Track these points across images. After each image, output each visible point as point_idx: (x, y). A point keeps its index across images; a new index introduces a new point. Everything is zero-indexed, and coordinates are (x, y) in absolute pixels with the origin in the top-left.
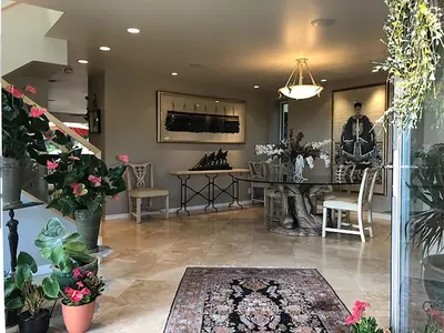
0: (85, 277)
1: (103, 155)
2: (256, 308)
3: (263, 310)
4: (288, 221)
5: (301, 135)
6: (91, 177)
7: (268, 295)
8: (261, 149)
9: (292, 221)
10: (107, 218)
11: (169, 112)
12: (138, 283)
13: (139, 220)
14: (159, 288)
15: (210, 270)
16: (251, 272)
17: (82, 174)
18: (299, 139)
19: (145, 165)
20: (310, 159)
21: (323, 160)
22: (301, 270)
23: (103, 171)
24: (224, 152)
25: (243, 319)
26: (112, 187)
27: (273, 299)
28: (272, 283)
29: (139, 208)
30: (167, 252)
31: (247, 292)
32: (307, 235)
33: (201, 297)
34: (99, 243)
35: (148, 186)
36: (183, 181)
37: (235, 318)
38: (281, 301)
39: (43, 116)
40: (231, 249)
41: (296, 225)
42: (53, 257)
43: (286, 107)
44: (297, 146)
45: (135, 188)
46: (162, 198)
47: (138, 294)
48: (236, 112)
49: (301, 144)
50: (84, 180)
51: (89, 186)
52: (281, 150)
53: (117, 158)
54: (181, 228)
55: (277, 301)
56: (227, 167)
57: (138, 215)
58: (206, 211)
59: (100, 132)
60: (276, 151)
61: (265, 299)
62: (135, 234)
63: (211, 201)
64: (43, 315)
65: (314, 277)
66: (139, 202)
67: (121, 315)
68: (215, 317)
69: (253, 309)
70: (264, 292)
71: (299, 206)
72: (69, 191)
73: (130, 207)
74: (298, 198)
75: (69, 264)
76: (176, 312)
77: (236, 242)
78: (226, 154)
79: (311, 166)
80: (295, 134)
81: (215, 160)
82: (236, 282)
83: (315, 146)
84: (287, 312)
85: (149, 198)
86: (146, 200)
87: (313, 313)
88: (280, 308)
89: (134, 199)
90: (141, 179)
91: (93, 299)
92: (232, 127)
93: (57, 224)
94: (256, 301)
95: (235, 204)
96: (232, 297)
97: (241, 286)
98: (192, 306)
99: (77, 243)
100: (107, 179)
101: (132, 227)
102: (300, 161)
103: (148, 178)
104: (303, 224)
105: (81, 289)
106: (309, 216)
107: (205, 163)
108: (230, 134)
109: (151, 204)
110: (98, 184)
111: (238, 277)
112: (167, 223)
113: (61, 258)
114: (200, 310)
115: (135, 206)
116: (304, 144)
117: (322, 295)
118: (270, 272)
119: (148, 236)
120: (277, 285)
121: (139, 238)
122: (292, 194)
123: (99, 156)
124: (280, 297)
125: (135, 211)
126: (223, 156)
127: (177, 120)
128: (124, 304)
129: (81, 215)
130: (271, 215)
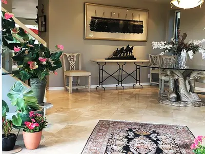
0: (36, 116)
1: (47, 45)
2: (141, 144)
3: (146, 146)
4: (173, 96)
5: (185, 35)
6: (40, 58)
7: (150, 138)
8: (156, 45)
9: (176, 96)
10: (50, 89)
11: (92, 17)
12: (68, 127)
13: (71, 91)
14: (81, 130)
15: (115, 123)
16: (142, 125)
17: (35, 56)
18: (184, 38)
19: (75, 55)
20: (191, 53)
21: (201, 53)
22: (176, 126)
23: (48, 55)
24: (130, 47)
25: (131, 149)
26: (53, 65)
27: (153, 141)
28: (154, 132)
29: (71, 84)
30: (88, 111)
31: (136, 135)
32: (185, 106)
33: (107, 136)
34: (45, 100)
35: (77, 69)
36: (101, 66)
37: (127, 148)
38: (158, 142)
39: (11, 19)
40: (130, 112)
41: (178, 99)
42: (18, 104)
43: (179, 14)
44: (182, 43)
45: (68, 69)
46: (87, 77)
47: (68, 132)
48: (141, 18)
49: (185, 41)
50: (36, 59)
51: (39, 63)
52: (170, 46)
53: (57, 47)
54: (99, 98)
55: (156, 142)
56: (132, 58)
57: (70, 88)
58: (116, 88)
59: (45, 31)
60: (166, 46)
61: (148, 140)
62: (68, 99)
63: (120, 81)
64: (12, 137)
65: (184, 130)
66: (71, 79)
67: (57, 142)
68: (114, 147)
69: (139, 145)
70: (148, 136)
71: (181, 86)
72: (27, 66)
73: (65, 82)
74: (181, 80)
75: (27, 109)
76: (90, 143)
77: (135, 107)
78: (132, 48)
79: (191, 57)
80: (181, 34)
81: (124, 53)
82: (131, 130)
83: (195, 43)
84: (161, 148)
85: (78, 77)
86: (76, 78)
87: (178, 149)
88: (157, 145)
89: (68, 77)
90: (73, 64)
91: (40, 130)
92: (138, 29)
93: (20, 84)
94: (142, 141)
95: (138, 85)
96: (126, 137)
97: (133, 132)
98: (101, 141)
99: (31, 97)
100: (50, 60)
101: (66, 95)
102: (183, 53)
103: (77, 64)
104: (183, 99)
105: (34, 123)
106: (188, 93)
107: (117, 55)
108: (136, 34)
109: (79, 81)
110: (44, 63)
111: (132, 127)
112: (89, 94)
113: (23, 105)
114: (106, 143)
115: (68, 82)
116: (188, 41)
117: (187, 141)
118: (154, 126)
119: (76, 101)
120: (158, 133)
121: (70, 102)
122: (176, 77)
123: (45, 45)
124: (158, 140)
125: (68, 85)
126: (129, 50)
127: (99, 23)
128: (58, 137)
129: (34, 82)
130: (162, 92)
